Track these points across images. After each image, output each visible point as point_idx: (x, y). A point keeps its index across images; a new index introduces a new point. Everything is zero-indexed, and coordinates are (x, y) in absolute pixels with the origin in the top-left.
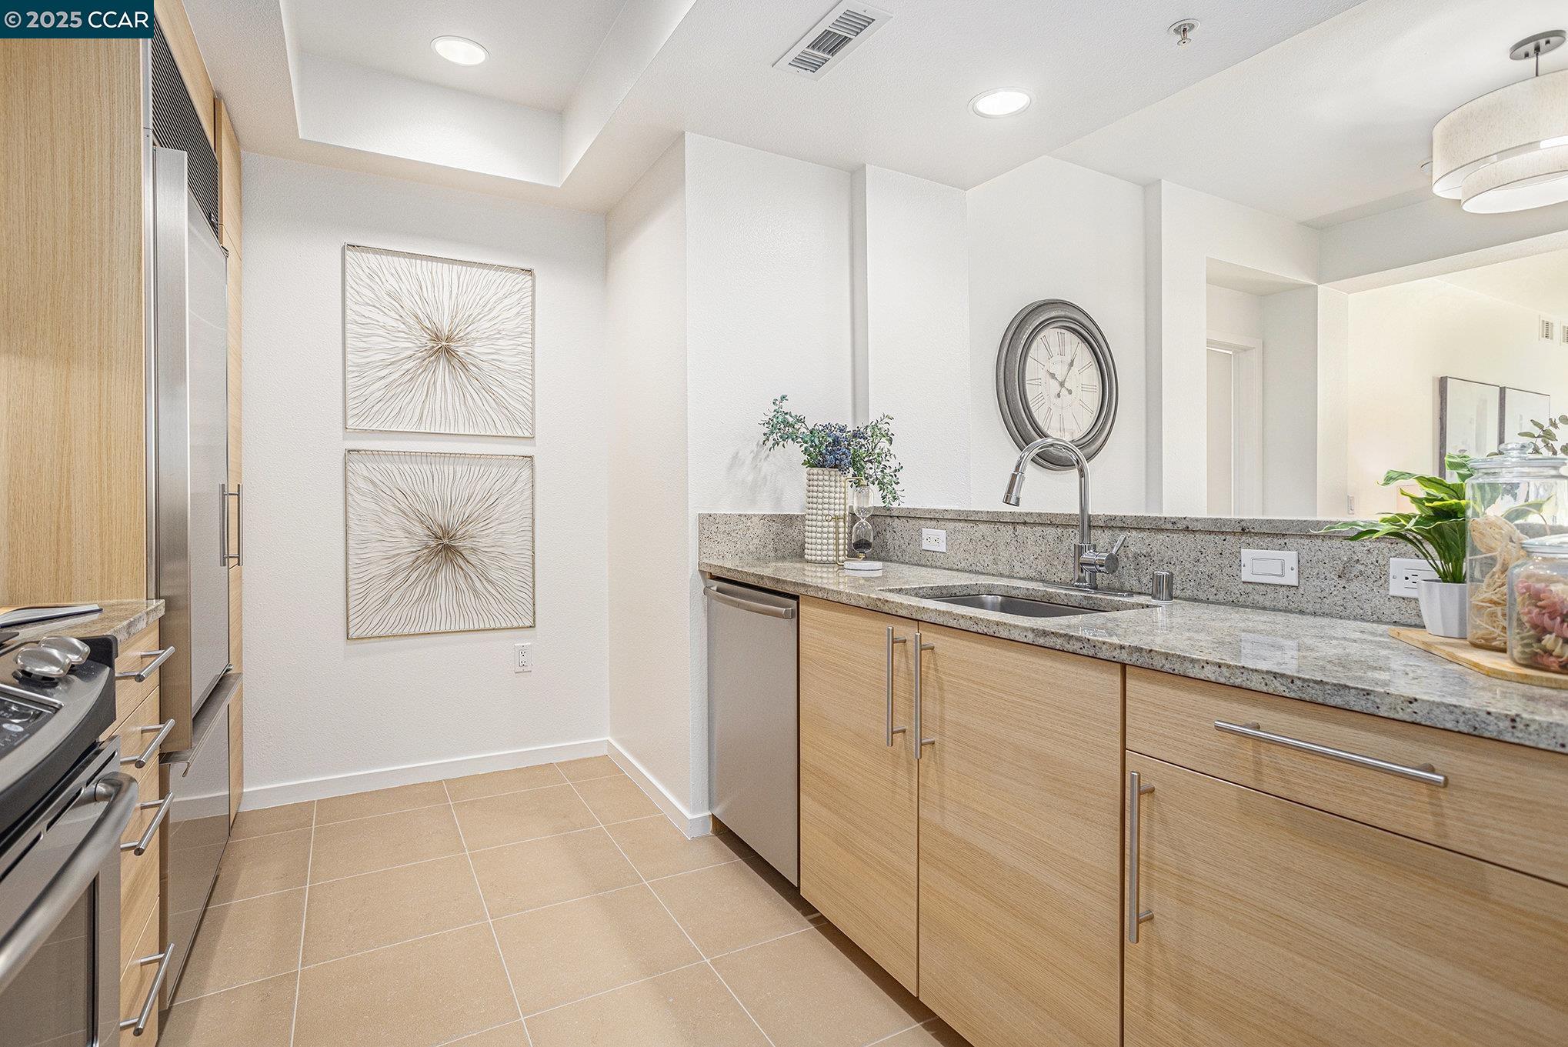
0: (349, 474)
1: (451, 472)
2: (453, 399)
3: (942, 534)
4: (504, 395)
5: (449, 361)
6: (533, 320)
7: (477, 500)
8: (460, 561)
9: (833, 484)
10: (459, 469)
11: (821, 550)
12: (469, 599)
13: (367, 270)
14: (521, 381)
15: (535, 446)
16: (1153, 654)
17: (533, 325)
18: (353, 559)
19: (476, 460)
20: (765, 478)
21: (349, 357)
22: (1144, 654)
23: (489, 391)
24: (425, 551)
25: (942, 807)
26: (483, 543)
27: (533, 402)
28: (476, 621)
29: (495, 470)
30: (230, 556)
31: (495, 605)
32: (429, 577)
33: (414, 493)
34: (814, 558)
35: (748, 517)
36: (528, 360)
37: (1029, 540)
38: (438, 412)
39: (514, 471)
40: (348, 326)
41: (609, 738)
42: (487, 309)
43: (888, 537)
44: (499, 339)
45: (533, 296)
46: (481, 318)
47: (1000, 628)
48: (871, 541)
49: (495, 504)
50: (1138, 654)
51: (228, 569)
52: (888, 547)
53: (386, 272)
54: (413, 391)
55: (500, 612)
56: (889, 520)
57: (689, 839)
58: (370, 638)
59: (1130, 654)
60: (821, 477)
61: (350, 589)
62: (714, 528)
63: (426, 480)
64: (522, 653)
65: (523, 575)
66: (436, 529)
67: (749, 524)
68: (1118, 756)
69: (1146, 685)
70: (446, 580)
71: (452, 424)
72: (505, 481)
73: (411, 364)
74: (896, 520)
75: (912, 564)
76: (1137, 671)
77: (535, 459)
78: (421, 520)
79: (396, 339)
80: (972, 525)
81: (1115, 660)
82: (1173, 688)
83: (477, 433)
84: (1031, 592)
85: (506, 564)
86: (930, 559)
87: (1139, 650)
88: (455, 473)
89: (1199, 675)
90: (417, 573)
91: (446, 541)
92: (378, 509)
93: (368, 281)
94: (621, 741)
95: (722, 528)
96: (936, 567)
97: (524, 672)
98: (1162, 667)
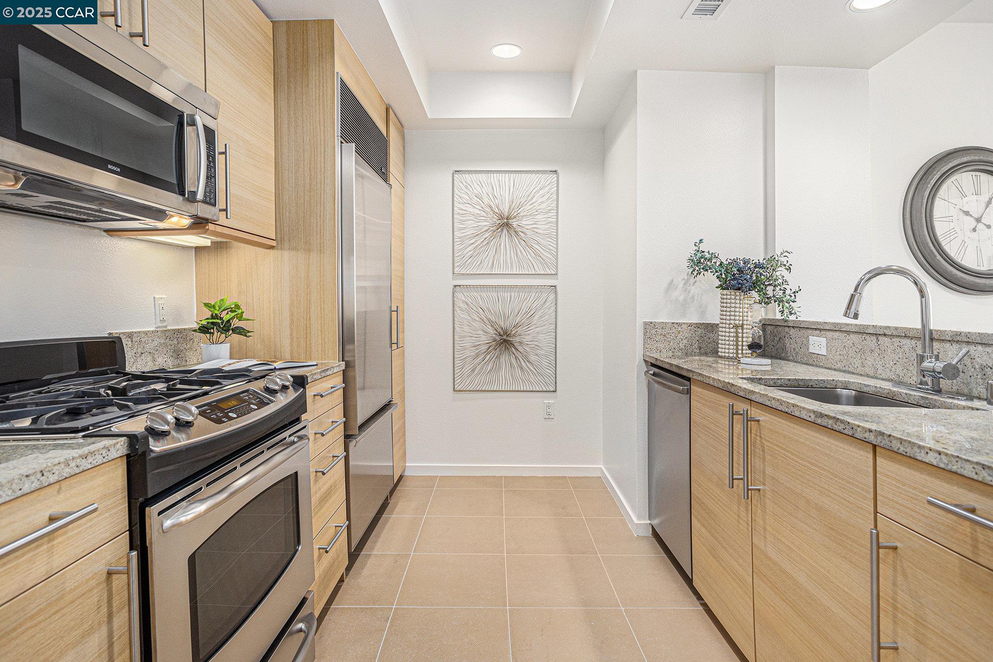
0: (455, 299)
1: (509, 297)
2: (510, 253)
3: (823, 341)
4: (539, 249)
5: (508, 231)
6: (557, 201)
7: (523, 313)
8: (513, 349)
9: (738, 301)
10: (513, 294)
11: (729, 349)
12: (518, 372)
13: (465, 183)
14: (550, 240)
15: (558, 279)
16: (891, 438)
17: (557, 204)
18: (457, 347)
19: (523, 289)
20: (693, 297)
21: (456, 233)
22: (885, 437)
23: (531, 247)
24: (494, 343)
25: (765, 538)
26: (526, 339)
27: (557, 252)
28: (522, 386)
29: (533, 295)
30: (394, 343)
31: (532, 377)
32: (496, 358)
33: (488, 309)
34: (723, 354)
35: (679, 324)
36: (554, 227)
37: (889, 349)
38: (502, 262)
39: (544, 295)
40: (455, 216)
41: (602, 466)
42: (529, 198)
43: (786, 342)
44: (537, 215)
45: (558, 186)
46: (527, 203)
47: (795, 409)
48: (762, 343)
49: (533, 315)
50: (881, 437)
51: (392, 350)
52: (787, 350)
53: (475, 184)
54: (489, 250)
55: (536, 381)
56: (787, 329)
57: (636, 536)
58: (465, 391)
59: (876, 437)
60: (729, 297)
61: (455, 363)
62: (654, 332)
63: (495, 301)
64: (548, 407)
65: (549, 359)
66: (499, 330)
67: (679, 329)
68: (872, 517)
69: (890, 463)
70: (505, 362)
71: (510, 268)
72: (539, 301)
73: (487, 235)
74: (792, 329)
75: (803, 363)
76: (883, 451)
77: (557, 287)
78: (492, 324)
79: (480, 221)
80: (845, 334)
81: (866, 440)
82: (910, 468)
83: (523, 273)
84: (878, 389)
85: (538, 352)
86: (815, 360)
87: (882, 434)
88: (511, 296)
89: (924, 459)
90: (489, 356)
91: (505, 337)
92: (469, 318)
93: (465, 189)
94: (607, 469)
95: (660, 331)
96: (820, 367)
97: (549, 418)
98: (898, 450)
